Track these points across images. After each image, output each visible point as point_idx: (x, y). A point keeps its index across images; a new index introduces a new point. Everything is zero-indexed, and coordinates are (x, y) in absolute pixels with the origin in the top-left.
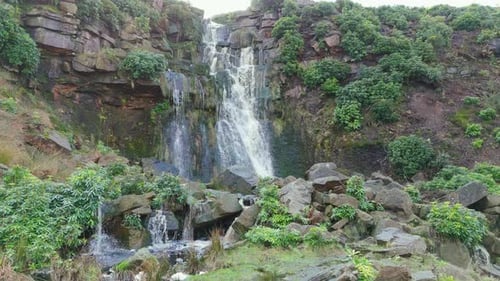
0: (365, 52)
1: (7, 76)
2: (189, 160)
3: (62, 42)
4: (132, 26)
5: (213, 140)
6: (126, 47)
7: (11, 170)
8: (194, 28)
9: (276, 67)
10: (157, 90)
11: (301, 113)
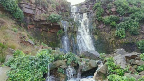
0: (125, 13)
1: (14, 22)
2: (69, 48)
3: (30, 12)
4: (51, 7)
5: (76, 42)
6: (49, 13)
7: (16, 51)
8: (68, 8)
9: (95, 19)
10: (59, 26)
11: (103, 33)
